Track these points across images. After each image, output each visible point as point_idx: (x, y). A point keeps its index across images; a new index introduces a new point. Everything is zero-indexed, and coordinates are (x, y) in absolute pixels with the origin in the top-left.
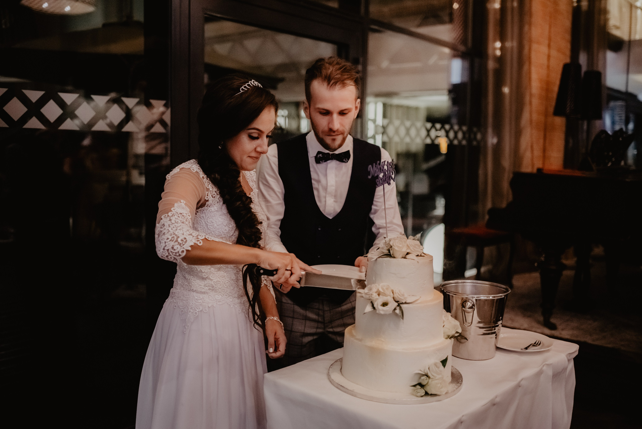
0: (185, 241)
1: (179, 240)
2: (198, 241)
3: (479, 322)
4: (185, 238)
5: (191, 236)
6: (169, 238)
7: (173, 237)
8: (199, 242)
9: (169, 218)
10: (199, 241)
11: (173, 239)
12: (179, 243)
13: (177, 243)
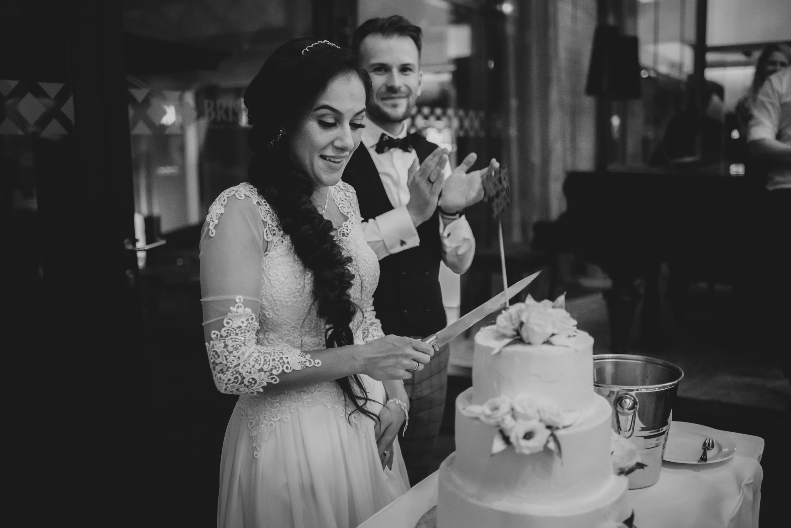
0: (253, 382)
1: (246, 382)
2: (272, 379)
3: (643, 429)
4: (253, 379)
5: (263, 373)
6: (230, 379)
7: (236, 378)
8: (274, 380)
9: (224, 341)
10: (274, 378)
11: (236, 381)
12: (245, 385)
13: (243, 385)
